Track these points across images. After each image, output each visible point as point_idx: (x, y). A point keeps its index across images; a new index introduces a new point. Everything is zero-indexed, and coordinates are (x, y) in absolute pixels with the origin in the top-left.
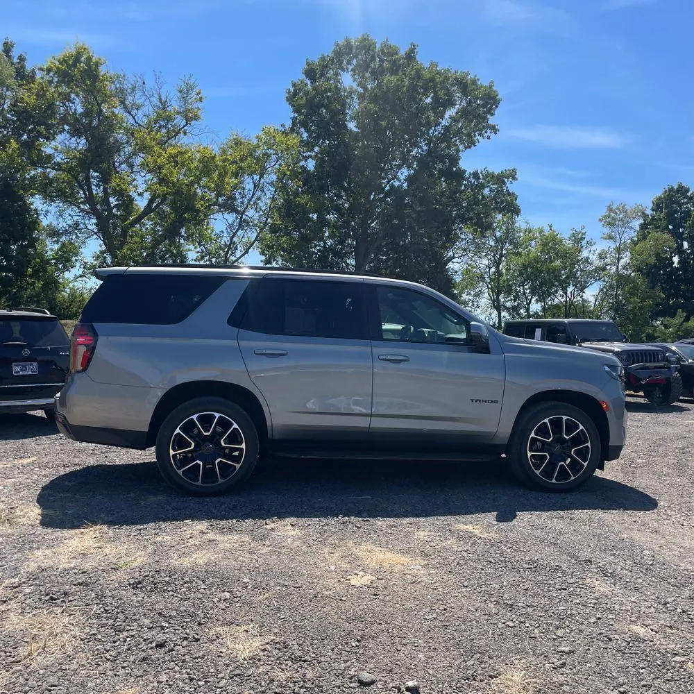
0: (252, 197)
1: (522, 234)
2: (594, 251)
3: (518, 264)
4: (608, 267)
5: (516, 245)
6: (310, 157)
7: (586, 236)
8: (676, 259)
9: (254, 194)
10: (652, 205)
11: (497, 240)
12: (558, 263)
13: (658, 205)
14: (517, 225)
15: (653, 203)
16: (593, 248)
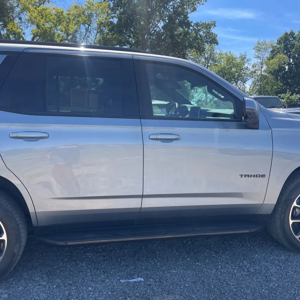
0: (85, 36)
1: (217, 56)
2: (250, 64)
3: (215, 70)
4: (257, 71)
5: (215, 61)
6: (115, 16)
7: (247, 57)
8: (287, 67)
9: (86, 34)
10: (277, 41)
11: (206, 59)
12: (234, 69)
13: (280, 41)
14: (215, 51)
15: (278, 40)
16: (250, 62)
